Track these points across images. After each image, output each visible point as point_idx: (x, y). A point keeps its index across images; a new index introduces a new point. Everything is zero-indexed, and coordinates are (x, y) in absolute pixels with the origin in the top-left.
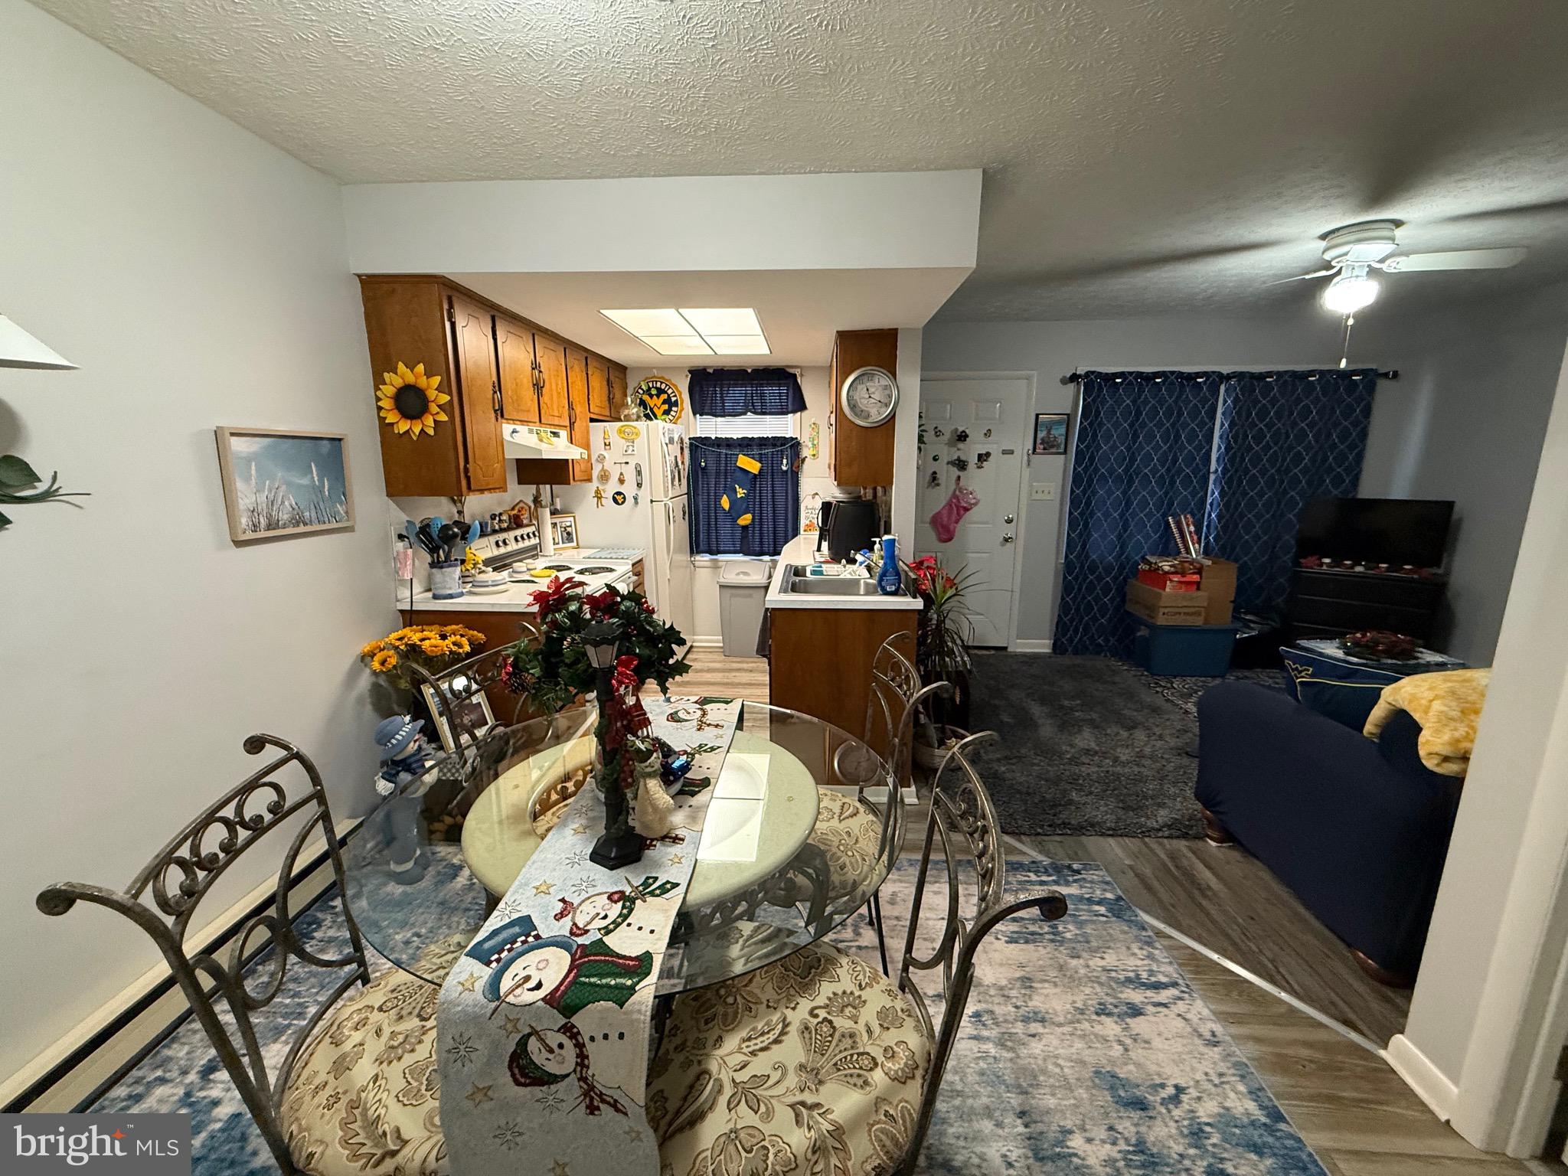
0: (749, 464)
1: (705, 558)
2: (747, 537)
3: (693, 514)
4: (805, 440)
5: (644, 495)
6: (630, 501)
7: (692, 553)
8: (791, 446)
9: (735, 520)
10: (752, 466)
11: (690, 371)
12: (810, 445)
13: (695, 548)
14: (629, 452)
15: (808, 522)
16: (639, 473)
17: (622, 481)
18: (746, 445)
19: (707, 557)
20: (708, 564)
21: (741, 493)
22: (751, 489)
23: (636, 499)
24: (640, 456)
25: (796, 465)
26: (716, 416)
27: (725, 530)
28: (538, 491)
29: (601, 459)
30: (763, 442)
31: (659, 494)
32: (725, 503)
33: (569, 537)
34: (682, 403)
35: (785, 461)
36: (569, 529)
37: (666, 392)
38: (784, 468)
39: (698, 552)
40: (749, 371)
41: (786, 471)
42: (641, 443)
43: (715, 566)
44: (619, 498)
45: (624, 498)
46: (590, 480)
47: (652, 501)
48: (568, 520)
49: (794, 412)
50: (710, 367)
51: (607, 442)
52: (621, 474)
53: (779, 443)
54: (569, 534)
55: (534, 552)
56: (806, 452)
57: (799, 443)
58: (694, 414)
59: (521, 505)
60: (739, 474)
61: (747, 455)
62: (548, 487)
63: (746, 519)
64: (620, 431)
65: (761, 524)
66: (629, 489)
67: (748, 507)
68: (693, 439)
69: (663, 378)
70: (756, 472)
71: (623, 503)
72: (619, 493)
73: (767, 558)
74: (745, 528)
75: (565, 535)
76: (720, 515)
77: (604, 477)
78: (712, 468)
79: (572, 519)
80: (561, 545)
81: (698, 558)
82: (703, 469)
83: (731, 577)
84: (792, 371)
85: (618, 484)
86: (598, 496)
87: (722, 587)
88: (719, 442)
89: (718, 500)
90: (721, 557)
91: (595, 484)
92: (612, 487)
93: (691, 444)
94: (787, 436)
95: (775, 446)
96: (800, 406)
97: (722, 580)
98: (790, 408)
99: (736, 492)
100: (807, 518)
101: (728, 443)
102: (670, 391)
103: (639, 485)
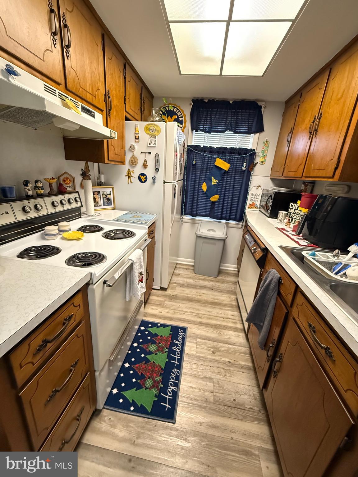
0: (222, 164)
1: (188, 218)
2: (214, 208)
3: (184, 192)
4: (259, 150)
5: (160, 177)
6: (150, 180)
7: (182, 214)
8: (251, 155)
9: (209, 197)
10: (224, 165)
11: (193, 101)
12: (261, 155)
13: (184, 211)
14: (152, 145)
15: (251, 203)
16: (158, 161)
17: (145, 166)
18: (221, 152)
19: (190, 217)
20: (190, 221)
21: (214, 182)
22: (221, 180)
23: (154, 179)
24: (159, 148)
25: (251, 167)
26: (206, 132)
27: (202, 202)
28: (87, 167)
29: (132, 148)
30: (233, 151)
31: (170, 178)
32: (204, 187)
33: (108, 201)
34: (185, 122)
35: (245, 164)
36: (109, 196)
37: (176, 114)
38: (244, 168)
39: (185, 214)
40: (231, 102)
41: (245, 170)
42: (161, 138)
43: (193, 223)
44: (143, 178)
45: (146, 178)
46: (123, 163)
47: (165, 182)
48: (108, 190)
49: (255, 132)
50: (206, 98)
51: (137, 136)
52: (145, 161)
53: (242, 153)
54: (108, 199)
55: (75, 214)
56: (258, 160)
57: (255, 153)
58: (192, 130)
59: (66, 176)
60: (214, 170)
61: (222, 159)
62: (96, 164)
63: (215, 198)
64: (147, 129)
65: (223, 202)
66: (149, 172)
67: (217, 191)
68: (190, 146)
69: (175, 104)
70: (226, 169)
71: (145, 181)
72: (143, 175)
73: (224, 221)
74: (213, 203)
75: (106, 200)
76: (200, 194)
77: (134, 162)
78: (199, 166)
79: (111, 190)
80: (103, 207)
81: (185, 217)
82: (193, 165)
83: (204, 231)
84: (260, 104)
85: (143, 168)
86: (129, 175)
87: (198, 237)
88: (205, 149)
89: (200, 184)
90: (198, 218)
91: (127, 167)
92: (138, 170)
93: (188, 150)
94: (248, 148)
95: (240, 154)
96: (260, 129)
97: (199, 233)
98: (253, 129)
99: (211, 181)
100: (251, 200)
101: (211, 150)
102: (179, 114)
103: (157, 170)
